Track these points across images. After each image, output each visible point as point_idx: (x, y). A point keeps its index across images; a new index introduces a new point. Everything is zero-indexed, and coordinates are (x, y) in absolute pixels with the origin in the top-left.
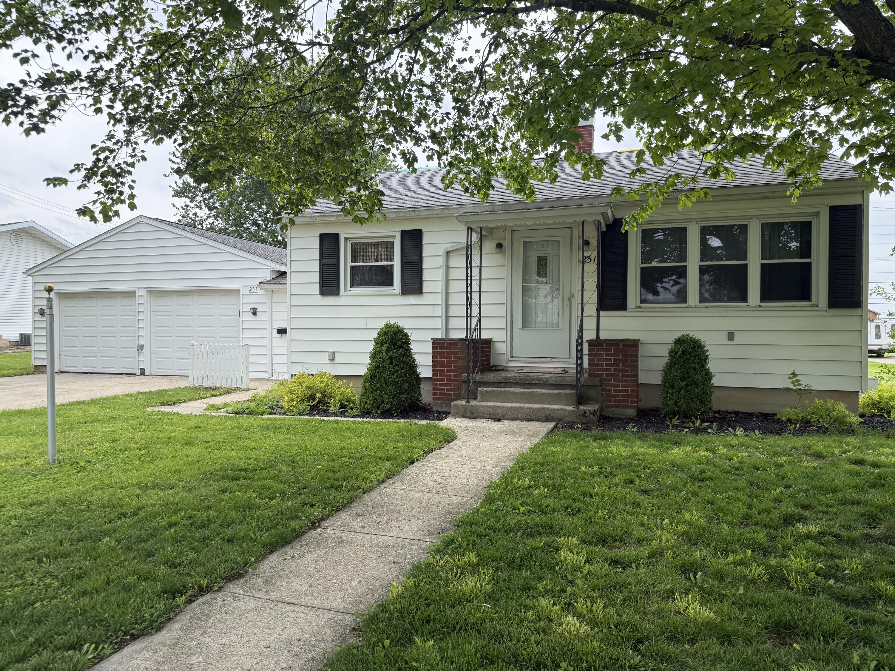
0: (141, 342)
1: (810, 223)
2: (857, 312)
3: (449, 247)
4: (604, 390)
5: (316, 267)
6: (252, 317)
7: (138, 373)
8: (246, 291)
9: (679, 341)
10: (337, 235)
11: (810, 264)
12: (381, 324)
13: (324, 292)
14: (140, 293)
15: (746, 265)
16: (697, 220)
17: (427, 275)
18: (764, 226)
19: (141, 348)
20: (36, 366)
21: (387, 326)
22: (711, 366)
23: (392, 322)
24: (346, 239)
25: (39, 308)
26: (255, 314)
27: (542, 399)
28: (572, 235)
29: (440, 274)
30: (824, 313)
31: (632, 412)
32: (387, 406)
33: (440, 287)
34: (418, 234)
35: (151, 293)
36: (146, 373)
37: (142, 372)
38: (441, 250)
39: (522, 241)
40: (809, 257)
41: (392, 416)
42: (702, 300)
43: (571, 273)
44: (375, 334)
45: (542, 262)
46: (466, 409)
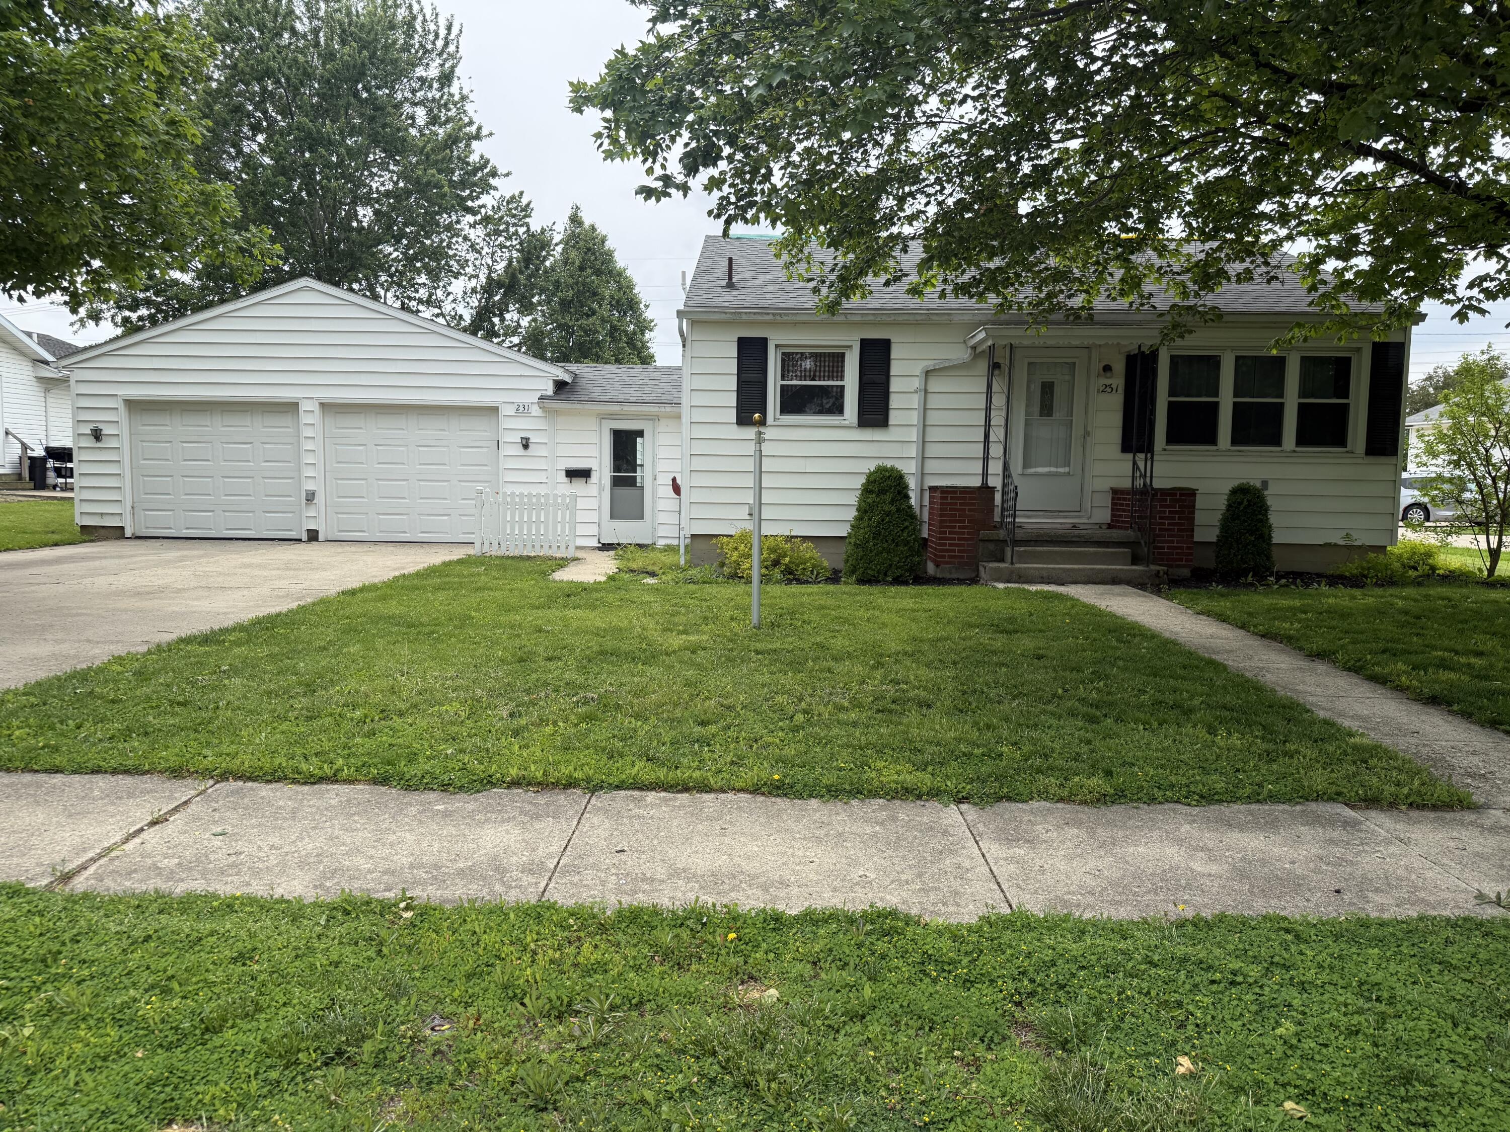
0: (310, 486)
1: (1349, 359)
2: (1391, 460)
3: (930, 364)
4: (1156, 548)
5: (732, 384)
6: (520, 451)
7: (305, 537)
8: (509, 410)
9: (1234, 492)
10: (764, 342)
11: (1347, 406)
12: (872, 466)
13: (743, 420)
14: (304, 406)
15: (1282, 404)
16: (1233, 349)
17: (895, 402)
18: (1303, 359)
19: (310, 497)
20: (83, 527)
21: (881, 470)
22: (1273, 519)
23: (889, 464)
24: (777, 346)
25: (92, 426)
26: (526, 446)
27: (1094, 559)
28: (1090, 358)
29: (915, 401)
30: (1360, 461)
31: (1186, 572)
32: (898, 573)
33: (914, 418)
34: (886, 345)
35: (327, 407)
36: (321, 538)
37: (313, 536)
38: (918, 368)
39: (1026, 361)
40: (1347, 397)
41: (905, 583)
42: (1234, 442)
43: (1087, 404)
44: (863, 480)
45: (1047, 389)
46: (1012, 572)
